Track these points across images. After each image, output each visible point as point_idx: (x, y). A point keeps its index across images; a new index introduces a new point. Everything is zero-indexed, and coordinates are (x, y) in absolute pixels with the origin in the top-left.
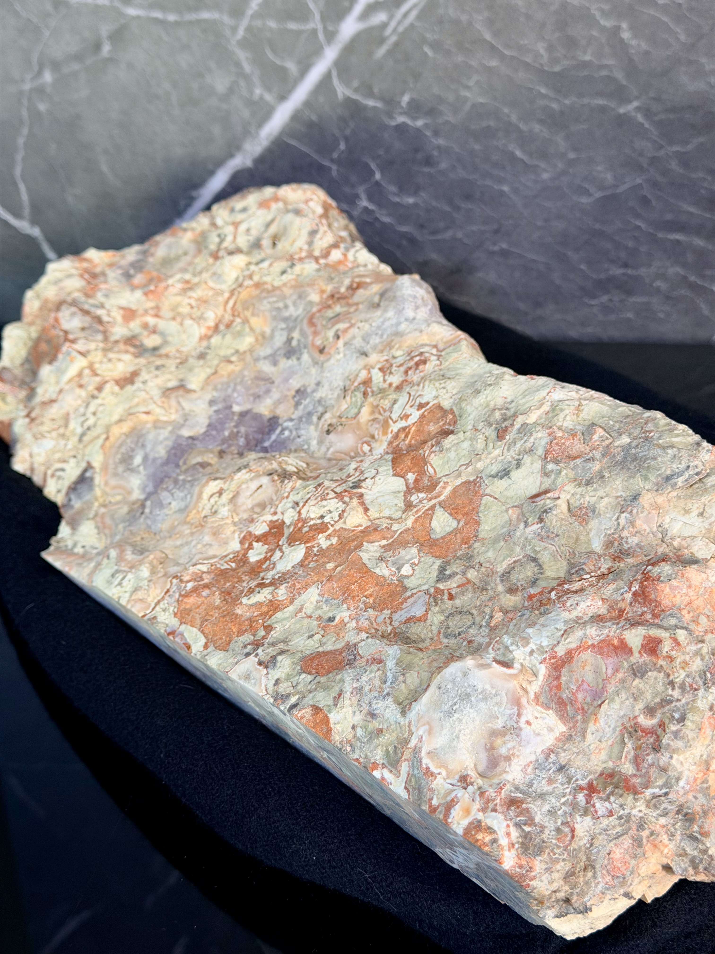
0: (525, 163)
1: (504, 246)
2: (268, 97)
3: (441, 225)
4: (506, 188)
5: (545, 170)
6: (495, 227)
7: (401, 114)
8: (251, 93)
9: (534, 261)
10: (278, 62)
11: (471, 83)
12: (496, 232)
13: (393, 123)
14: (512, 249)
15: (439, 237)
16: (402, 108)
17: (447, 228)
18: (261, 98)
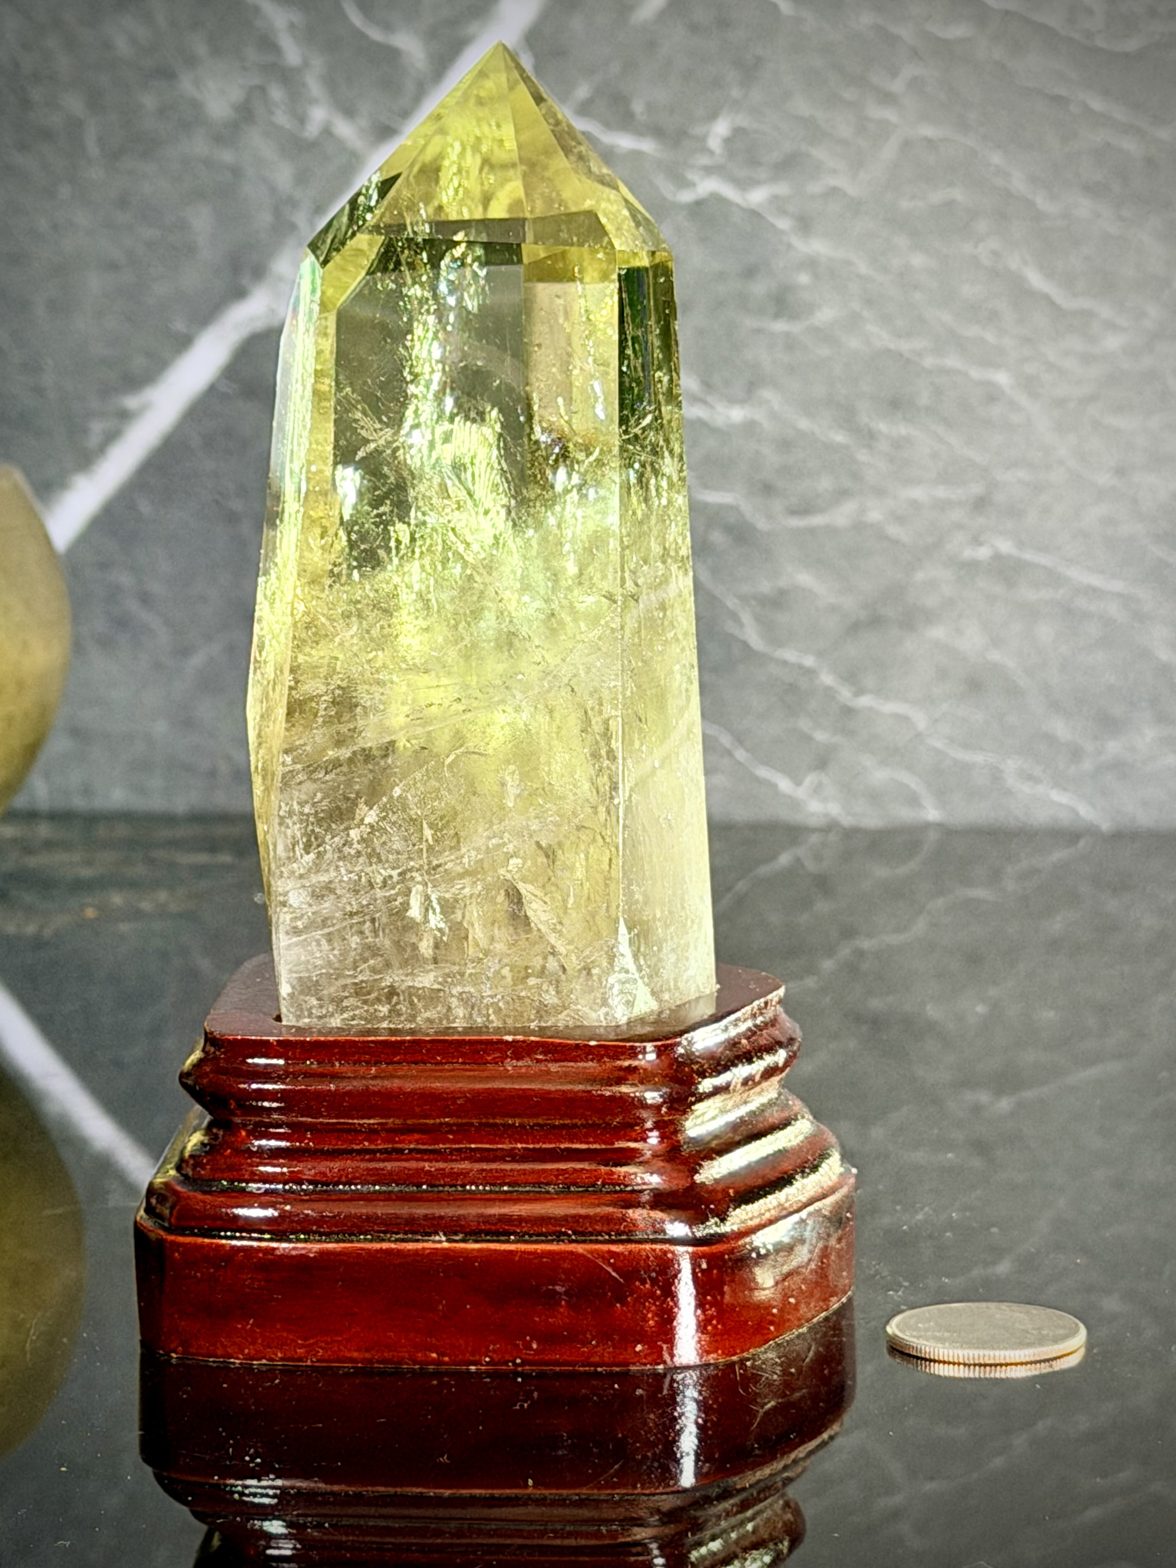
0: (1052, 303)
1: (1005, 546)
2: (345, 129)
3: (825, 484)
4: (1002, 378)
5: (1111, 326)
6: (977, 489)
7: (709, 171)
8: (302, 120)
9: (1093, 592)
10: (375, 34)
11: (897, 86)
12: (980, 504)
13: (686, 197)
14: (1029, 556)
15: (817, 520)
16: (712, 153)
17: (842, 494)
18: (327, 131)
